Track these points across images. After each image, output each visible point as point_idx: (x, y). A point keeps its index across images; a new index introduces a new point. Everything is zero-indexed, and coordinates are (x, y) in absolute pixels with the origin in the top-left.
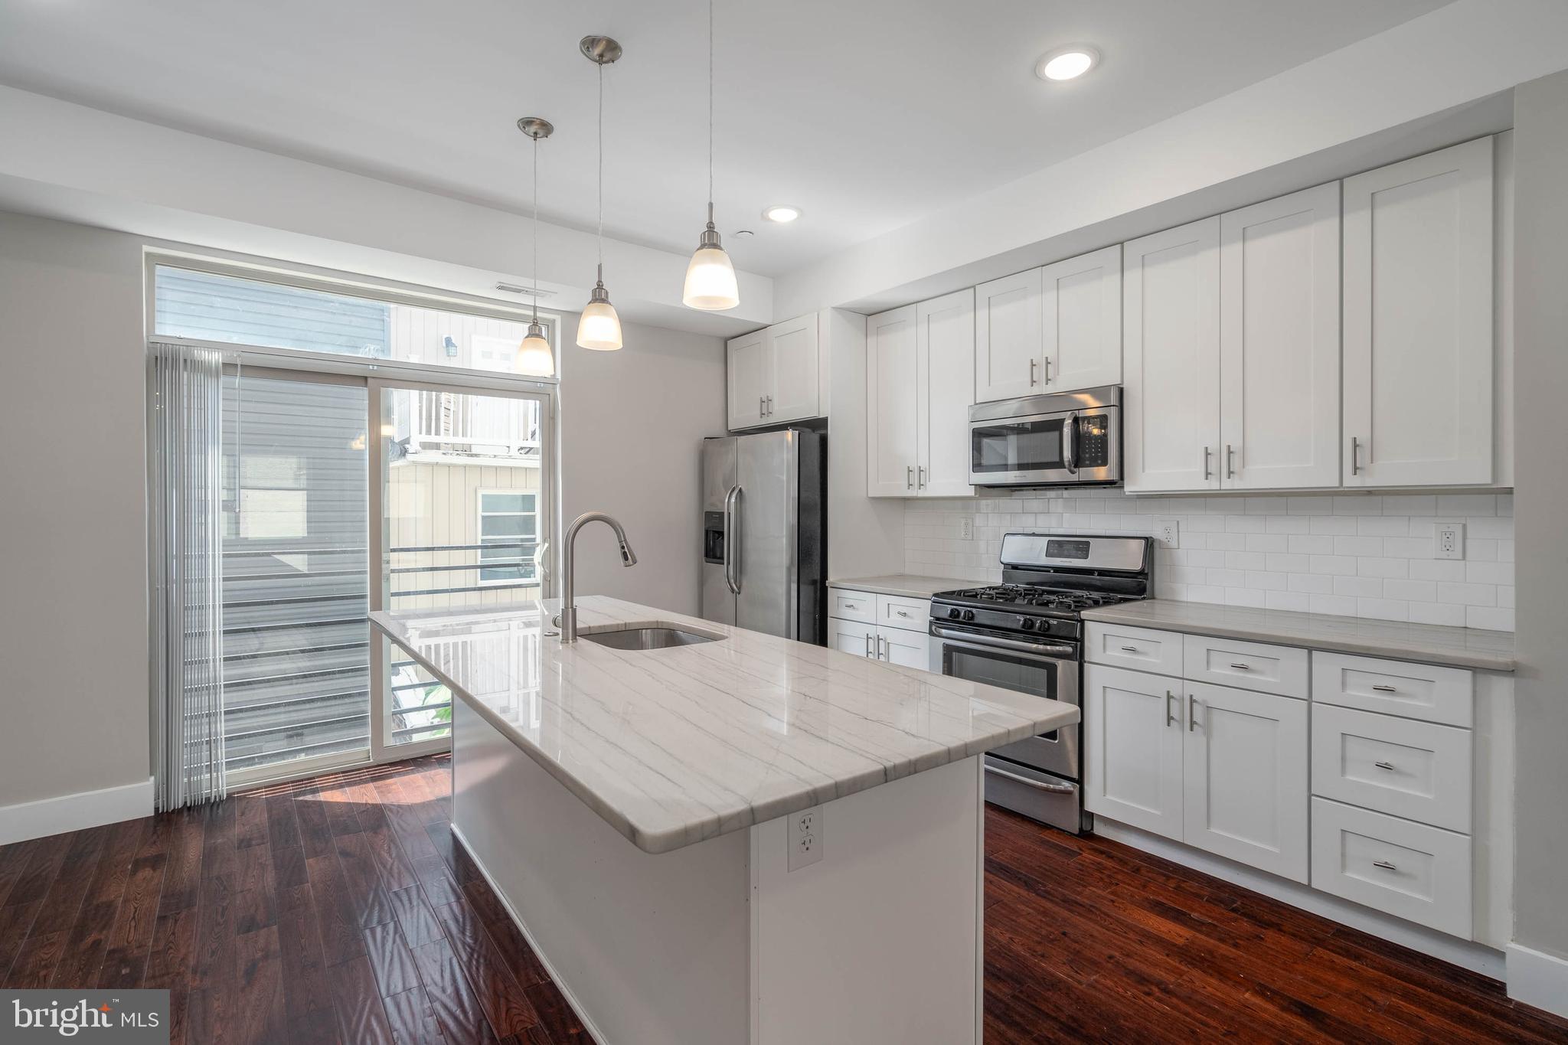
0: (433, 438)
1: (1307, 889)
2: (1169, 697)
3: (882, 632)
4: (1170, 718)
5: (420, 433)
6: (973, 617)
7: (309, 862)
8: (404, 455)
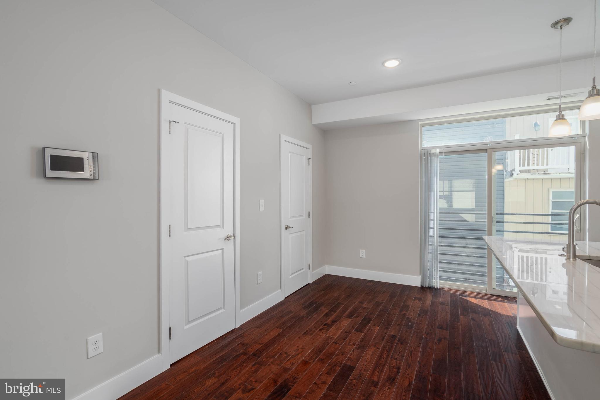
0: (526, 168)
5: (520, 166)
7: (461, 317)
8: (512, 176)
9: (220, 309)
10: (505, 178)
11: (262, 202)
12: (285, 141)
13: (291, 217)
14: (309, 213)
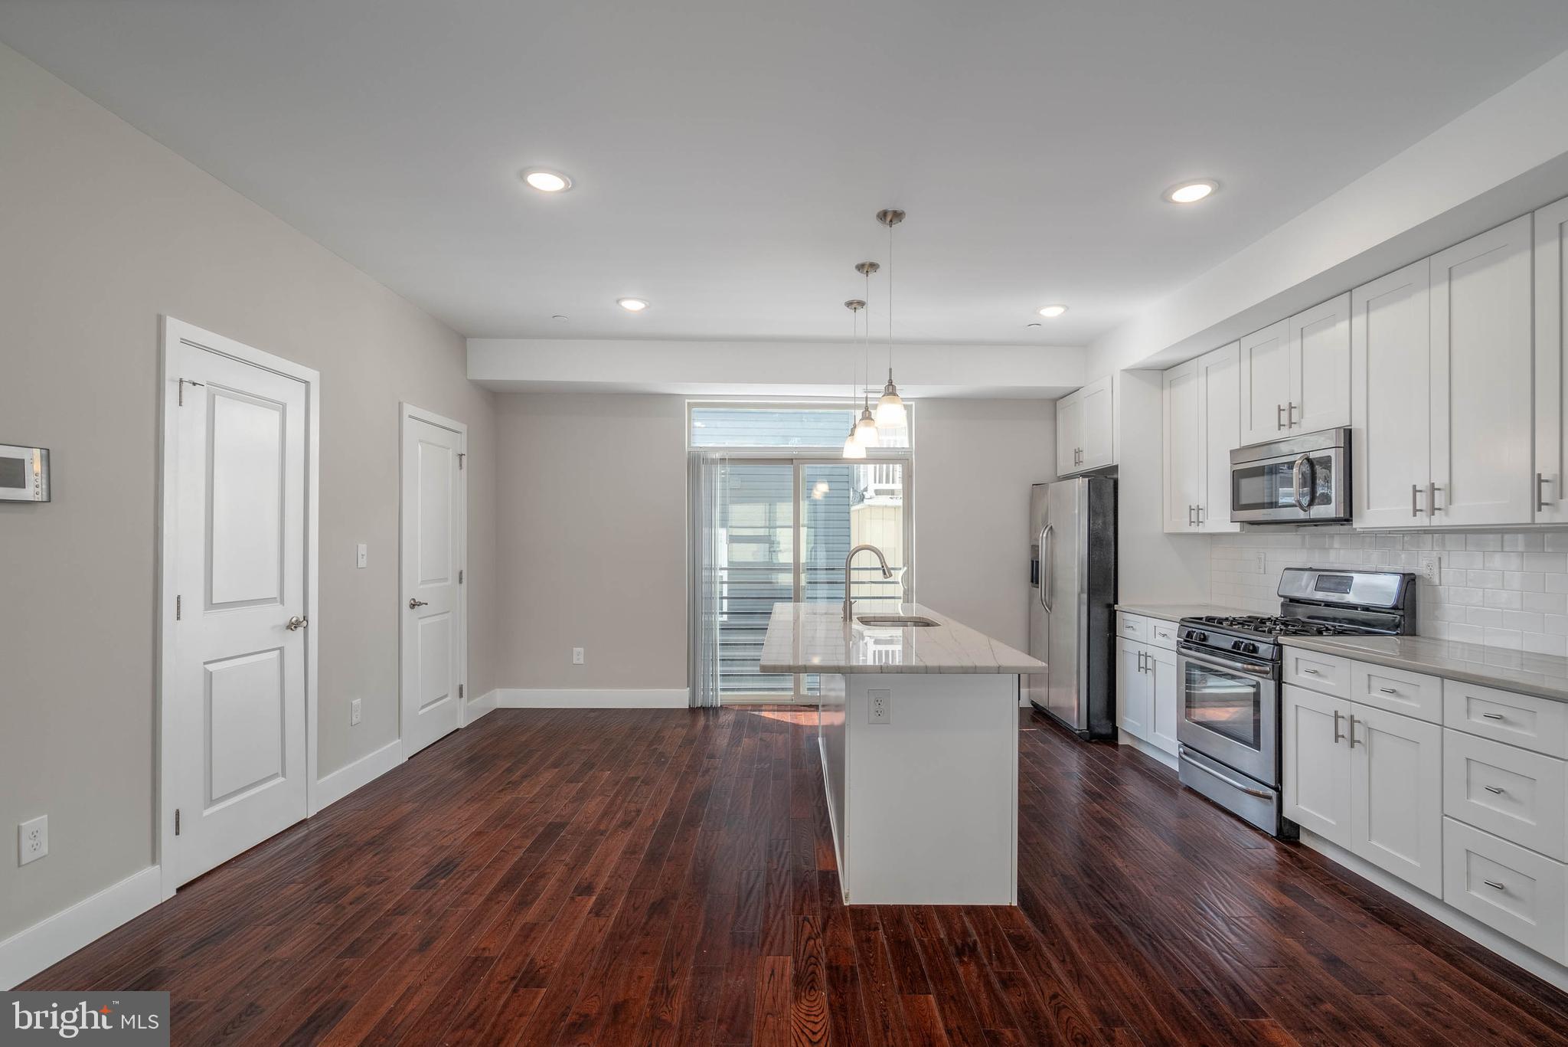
0: (884, 486)
1: (1441, 902)
2: (1337, 716)
3: (1151, 651)
4: (1337, 737)
5: (875, 482)
6: (1205, 638)
8: (863, 500)
9: (275, 776)
10: (851, 503)
11: (363, 549)
12: (410, 417)
13: (423, 582)
14: (461, 573)
